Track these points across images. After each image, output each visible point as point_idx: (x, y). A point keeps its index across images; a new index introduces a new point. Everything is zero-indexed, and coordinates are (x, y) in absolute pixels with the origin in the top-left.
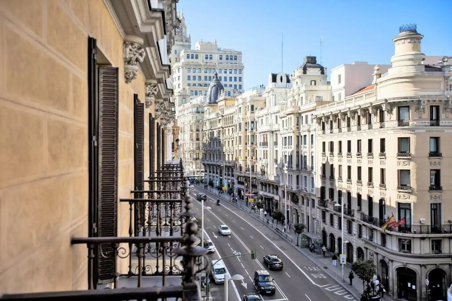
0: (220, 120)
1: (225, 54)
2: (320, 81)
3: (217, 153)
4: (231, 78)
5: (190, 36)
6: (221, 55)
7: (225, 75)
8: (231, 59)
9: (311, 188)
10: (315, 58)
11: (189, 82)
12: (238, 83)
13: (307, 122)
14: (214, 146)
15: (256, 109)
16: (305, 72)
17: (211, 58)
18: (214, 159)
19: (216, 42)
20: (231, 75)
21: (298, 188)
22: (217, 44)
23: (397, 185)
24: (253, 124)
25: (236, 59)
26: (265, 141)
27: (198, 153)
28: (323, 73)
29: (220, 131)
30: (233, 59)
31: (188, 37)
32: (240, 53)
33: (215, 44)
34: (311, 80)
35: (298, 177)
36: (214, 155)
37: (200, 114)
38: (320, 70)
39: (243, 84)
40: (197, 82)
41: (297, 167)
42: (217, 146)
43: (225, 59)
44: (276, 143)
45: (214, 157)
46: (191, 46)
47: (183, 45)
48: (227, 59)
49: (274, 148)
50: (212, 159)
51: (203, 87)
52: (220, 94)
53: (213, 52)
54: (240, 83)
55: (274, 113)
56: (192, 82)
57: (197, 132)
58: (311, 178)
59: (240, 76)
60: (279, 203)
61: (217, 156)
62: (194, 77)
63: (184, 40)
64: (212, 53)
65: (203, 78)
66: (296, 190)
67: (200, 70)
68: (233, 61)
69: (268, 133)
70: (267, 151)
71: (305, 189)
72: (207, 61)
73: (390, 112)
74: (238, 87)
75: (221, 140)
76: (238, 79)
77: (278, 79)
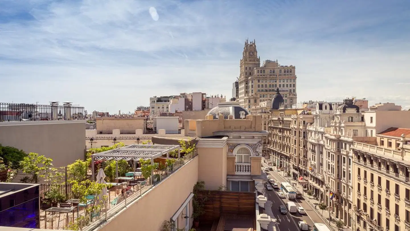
0: (281, 123)
1: (284, 68)
2: (356, 117)
3: (279, 145)
4: (287, 85)
5: (259, 57)
6: (281, 69)
7: (283, 83)
8: (288, 72)
9: (349, 195)
10: (352, 100)
11: (259, 89)
12: (292, 88)
13: (346, 149)
14: (276, 139)
15: (307, 123)
16: (344, 111)
17: (274, 72)
18: (276, 147)
19: (277, 61)
20: (287, 83)
21: (338, 191)
22: (278, 62)
24: (304, 134)
25: (291, 72)
26: (313, 148)
27: (265, 139)
28: (358, 112)
29: (280, 130)
30: (289, 72)
31: (258, 58)
32: (294, 68)
33: (276, 62)
34: (349, 117)
37: (267, 113)
38: (356, 110)
39: (296, 88)
40: (264, 88)
41: (338, 176)
42: (278, 140)
43: (283, 72)
44: (322, 153)
45: (276, 145)
46: (260, 64)
47: (255, 64)
48: (285, 72)
49: (320, 156)
50: (275, 147)
51: (268, 92)
52: (281, 105)
54: (294, 88)
55: (321, 132)
56: (260, 89)
57: (265, 126)
58: (349, 190)
59: (294, 83)
60: (323, 194)
61: (278, 147)
62: (262, 85)
63: (256, 60)
64: (275, 69)
65: (268, 86)
67: (266, 80)
68: (289, 73)
69: (316, 145)
70: (315, 156)
71: (345, 195)
72: (271, 74)
74: (292, 91)
75: (282, 137)
76: (292, 86)
77: (324, 107)
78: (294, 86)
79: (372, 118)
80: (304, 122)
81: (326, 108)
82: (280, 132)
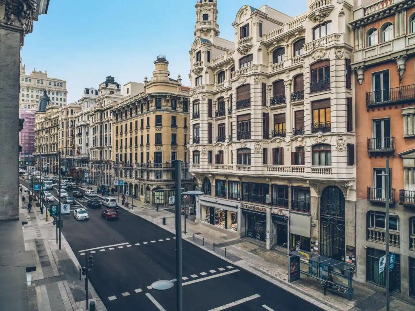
0: (48, 123)
1: (53, 81)
3: (45, 146)
5: (24, 65)
6: (51, 81)
7: (53, 96)
8: (58, 85)
9: (109, 157)
10: (114, 78)
13: (107, 116)
14: (42, 141)
15: (75, 112)
16: (107, 86)
17: (42, 83)
18: (42, 150)
19: (46, 72)
20: (57, 97)
21: (101, 159)
22: (47, 74)
23: (155, 142)
24: (72, 123)
26: (80, 132)
28: (118, 87)
29: (47, 130)
30: (60, 85)
32: (65, 82)
34: (110, 91)
35: (101, 152)
36: (42, 148)
38: (117, 85)
40: (30, 99)
41: (101, 145)
42: (45, 141)
43: (53, 85)
44: (87, 133)
48: (55, 85)
49: (86, 136)
52: (48, 104)
53: (44, 79)
55: (87, 113)
58: (109, 151)
59: (65, 97)
61: (45, 149)
62: (28, 95)
65: (35, 96)
66: (100, 160)
67: (32, 90)
68: (60, 87)
69: (82, 127)
70: (81, 139)
71: (106, 158)
72: (38, 84)
73: (152, 101)
75: (49, 137)
76: (63, 100)
77: (90, 92)
78: (65, 100)
79: (128, 89)
80: (72, 111)
81: (92, 93)
82: (47, 132)
